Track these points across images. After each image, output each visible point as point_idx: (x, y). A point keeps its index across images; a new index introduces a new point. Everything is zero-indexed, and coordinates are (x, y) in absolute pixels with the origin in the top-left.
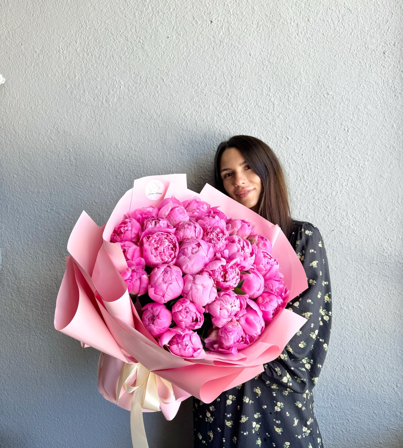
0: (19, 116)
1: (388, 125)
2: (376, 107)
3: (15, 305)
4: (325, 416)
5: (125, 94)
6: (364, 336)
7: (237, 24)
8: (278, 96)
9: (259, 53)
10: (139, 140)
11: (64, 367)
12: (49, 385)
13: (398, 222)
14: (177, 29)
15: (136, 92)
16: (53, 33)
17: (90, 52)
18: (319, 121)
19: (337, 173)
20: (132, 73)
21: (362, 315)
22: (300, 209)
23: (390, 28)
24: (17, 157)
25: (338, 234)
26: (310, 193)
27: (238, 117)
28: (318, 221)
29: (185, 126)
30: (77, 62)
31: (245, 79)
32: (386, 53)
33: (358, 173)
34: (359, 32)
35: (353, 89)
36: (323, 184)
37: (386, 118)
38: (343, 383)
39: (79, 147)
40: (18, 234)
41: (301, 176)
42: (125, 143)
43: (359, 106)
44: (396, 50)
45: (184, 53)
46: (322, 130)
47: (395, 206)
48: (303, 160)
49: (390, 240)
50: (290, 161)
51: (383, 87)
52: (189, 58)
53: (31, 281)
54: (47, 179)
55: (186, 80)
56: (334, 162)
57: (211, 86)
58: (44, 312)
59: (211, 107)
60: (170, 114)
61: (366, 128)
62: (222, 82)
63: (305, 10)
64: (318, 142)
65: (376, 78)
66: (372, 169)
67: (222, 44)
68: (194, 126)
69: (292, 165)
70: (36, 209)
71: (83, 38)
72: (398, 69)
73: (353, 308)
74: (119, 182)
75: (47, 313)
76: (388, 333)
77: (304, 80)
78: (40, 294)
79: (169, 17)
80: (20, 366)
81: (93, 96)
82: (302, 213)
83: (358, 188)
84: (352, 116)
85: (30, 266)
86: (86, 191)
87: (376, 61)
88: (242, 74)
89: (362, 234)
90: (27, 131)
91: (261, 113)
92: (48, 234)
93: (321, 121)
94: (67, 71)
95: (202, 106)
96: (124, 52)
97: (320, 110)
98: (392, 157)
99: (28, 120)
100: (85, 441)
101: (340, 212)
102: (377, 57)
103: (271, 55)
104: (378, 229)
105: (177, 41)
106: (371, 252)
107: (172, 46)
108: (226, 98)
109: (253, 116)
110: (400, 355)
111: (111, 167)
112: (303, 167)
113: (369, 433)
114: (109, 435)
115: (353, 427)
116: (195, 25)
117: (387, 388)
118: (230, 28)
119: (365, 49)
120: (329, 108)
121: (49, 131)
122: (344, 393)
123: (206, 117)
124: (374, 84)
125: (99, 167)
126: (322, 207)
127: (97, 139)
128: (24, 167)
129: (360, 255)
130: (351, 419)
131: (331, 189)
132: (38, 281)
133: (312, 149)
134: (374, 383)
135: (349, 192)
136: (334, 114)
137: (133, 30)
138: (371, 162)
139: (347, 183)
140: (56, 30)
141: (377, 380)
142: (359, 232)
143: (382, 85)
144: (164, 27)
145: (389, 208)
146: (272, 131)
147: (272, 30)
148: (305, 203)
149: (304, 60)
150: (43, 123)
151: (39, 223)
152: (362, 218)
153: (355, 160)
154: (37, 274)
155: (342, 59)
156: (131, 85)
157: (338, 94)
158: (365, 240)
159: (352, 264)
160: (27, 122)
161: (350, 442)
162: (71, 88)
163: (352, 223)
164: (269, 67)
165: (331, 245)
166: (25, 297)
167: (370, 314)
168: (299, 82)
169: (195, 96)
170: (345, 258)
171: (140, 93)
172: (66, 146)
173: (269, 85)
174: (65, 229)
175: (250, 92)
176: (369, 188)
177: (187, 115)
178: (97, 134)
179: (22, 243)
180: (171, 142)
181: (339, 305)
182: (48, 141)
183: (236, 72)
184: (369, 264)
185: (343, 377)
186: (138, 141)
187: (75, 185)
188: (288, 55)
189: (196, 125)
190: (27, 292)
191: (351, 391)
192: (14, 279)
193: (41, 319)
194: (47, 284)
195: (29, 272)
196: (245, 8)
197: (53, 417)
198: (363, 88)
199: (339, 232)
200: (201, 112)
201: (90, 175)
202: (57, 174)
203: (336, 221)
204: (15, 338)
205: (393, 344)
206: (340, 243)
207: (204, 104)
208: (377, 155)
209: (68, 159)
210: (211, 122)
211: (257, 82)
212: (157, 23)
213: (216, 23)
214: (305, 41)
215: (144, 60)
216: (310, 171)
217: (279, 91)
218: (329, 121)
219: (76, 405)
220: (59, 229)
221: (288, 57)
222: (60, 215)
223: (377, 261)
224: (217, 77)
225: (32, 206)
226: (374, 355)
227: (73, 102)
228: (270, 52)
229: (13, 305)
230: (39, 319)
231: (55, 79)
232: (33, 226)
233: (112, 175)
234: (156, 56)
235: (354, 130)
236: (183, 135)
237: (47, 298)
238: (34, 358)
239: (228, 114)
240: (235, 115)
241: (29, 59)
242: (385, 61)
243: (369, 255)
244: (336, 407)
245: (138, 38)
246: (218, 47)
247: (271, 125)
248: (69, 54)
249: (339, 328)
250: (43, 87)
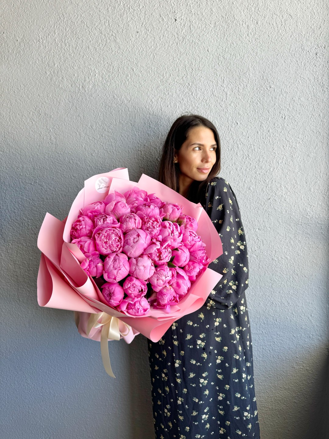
0: (3, 99)
1: (316, 114)
2: (308, 99)
3: (4, 264)
4: (257, 340)
5: (99, 81)
6: (289, 280)
7: (197, 23)
8: (230, 87)
9: (215, 49)
10: (111, 122)
11: (49, 312)
12: (36, 328)
13: (319, 191)
14: (146, 25)
15: (109, 80)
16: (33, 23)
17: (67, 42)
18: (263, 109)
19: (275, 153)
20: (106, 63)
21: (288, 264)
22: (245, 182)
23: (322, 33)
24: (2, 136)
25: (273, 202)
26: (253, 169)
27: (197, 104)
28: (258, 191)
29: (151, 110)
30: (55, 51)
31: (203, 71)
32: (318, 54)
33: (291, 153)
34: (298, 36)
35: (290, 83)
36: (264, 162)
37: (315, 108)
38: (272, 315)
39: (59, 128)
40: (5, 203)
41: (246, 155)
42: (99, 124)
43: (294, 98)
44: (326, 52)
45: (151, 47)
46: (264, 117)
47: (317, 180)
48: (249, 141)
49: (312, 206)
50: (238, 143)
51: (314, 83)
52: (156, 51)
53: (18, 243)
54: (31, 156)
55: (153, 70)
56: (272, 143)
57: (175, 76)
58: (31, 268)
59: (174, 95)
60: (139, 100)
61: (299, 117)
62: (183, 73)
63: (255, 14)
64: (261, 127)
65: (309, 75)
66: (302, 150)
67: (184, 40)
68: (160, 111)
69: (239, 146)
70: (21, 182)
71: (61, 29)
72: (326, 68)
73: (282, 258)
74: (94, 159)
75: (33, 269)
76: (307, 276)
77: (251, 75)
78: (27, 254)
79: (139, 14)
80: (10, 314)
81: (71, 83)
82: (246, 186)
83: (290, 165)
84: (288, 106)
85: (17, 231)
86: (65, 166)
87: (310, 61)
88: (201, 67)
89: (291, 202)
90: (11, 113)
91: (216, 101)
92: (33, 203)
93: (264, 109)
94: (47, 59)
95: (167, 94)
96: (98, 43)
97: (264, 100)
98: (318, 140)
99: (12, 103)
100: (68, 370)
101: (275, 184)
102: (311, 57)
103: (225, 52)
104: (304, 197)
105: (146, 36)
106: (298, 216)
107: (141, 40)
108: (187, 87)
109: (209, 104)
110: (314, 293)
111: (87, 145)
112: (248, 148)
113: (289, 350)
114: (88, 364)
115: (277, 347)
116: (162, 22)
117: (304, 317)
118: (191, 26)
119: (301, 50)
120: (270, 99)
121: (31, 113)
122: (272, 322)
123: (170, 104)
124: (307, 80)
125: (77, 145)
126: (262, 180)
127: (75, 121)
128: (9, 145)
129: (289, 218)
130: (277, 342)
131: (269, 165)
132: (25, 243)
133: (256, 133)
134: (295, 314)
135: (283, 168)
136: (275, 104)
137: (107, 24)
138: (301, 144)
139: (282, 161)
140: (35, 21)
141: (297, 312)
142: (289, 200)
143: (313, 81)
144: (134, 23)
145: (313, 181)
146: (224, 117)
147: (227, 30)
148: (249, 177)
149: (252, 58)
150: (25, 106)
151: (24, 194)
152: (292, 189)
153: (289, 142)
154: (23, 237)
155: (283, 58)
156: (104, 73)
157: (278, 87)
158: (293, 206)
159: (283, 225)
160: (11, 105)
161: (275, 358)
162: (51, 75)
163: (284, 192)
164: (223, 62)
165: (267, 211)
166: (13, 257)
167: (294, 263)
168: (247, 76)
169: (160, 85)
170: (278, 220)
171: (112, 81)
172: (47, 126)
173: (223, 78)
174: (47, 199)
175: (207, 83)
176: (299, 165)
177: (153, 101)
178: (74, 117)
179: (9, 211)
180: (140, 125)
181: (271, 257)
182: (30, 122)
183: (196, 65)
184: (295, 225)
185: (272, 311)
186: (110, 124)
187: (56, 162)
188: (239, 53)
189: (161, 110)
190: (14, 252)
191: (278, 321)
192: (3, 242)
193: (28, 275)
194: (33, 245)
195: (16, 236)
196: (204, 9)
197: (40, 353)
198: (298, 83)
199: (274, 200)
200: (165, 99)
201: (68, 152)
202: (39, 152)
203: (272, 191)
204: (6, 291)
205: (310, 285)
206: (274, 209)
207: (168, 92)
208: (306, 138)
209: (49, 138)
210: (174, 108)
211: (213, 74)
212: (128, 19)
213: (180, 22)
214: (254, 41)
215: (116, 52)
216: (253, 151)
217: (231, 83)
218: (270, 110)
219: (60, 343)
220: (42, 199)
221: (240, 55)
222: (43, 187)
223: (302, 223)
224: (180, 69)
225: (17, 179)
226: (295, 294)
227: (53, 88)
228: (225, 49)
229: (3, 264)
230: (26, 275)
231: (35, 66)
232: (19, 197)
233: (88, 153)
234: (127, 48)
235: (289, 118)
236: (150, 119)
237: (32, 257)
238: (22, 307)
239: (189, 101)
240: (195, 102)
241: (11, 47)
242: (317, 61)
243: (296, 218)
244: (266, 333)
245: (111, 31)
246: (181, 42)
247: (224, 112)
248: (48, 43)
249: (271, 274)
250: (24, 73)
